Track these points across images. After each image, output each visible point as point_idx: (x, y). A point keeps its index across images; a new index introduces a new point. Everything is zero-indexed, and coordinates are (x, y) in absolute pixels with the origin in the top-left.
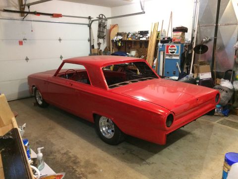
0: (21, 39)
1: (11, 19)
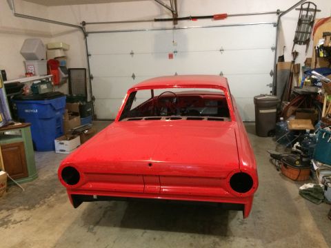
0: (171, 52)
1: (162, 29)
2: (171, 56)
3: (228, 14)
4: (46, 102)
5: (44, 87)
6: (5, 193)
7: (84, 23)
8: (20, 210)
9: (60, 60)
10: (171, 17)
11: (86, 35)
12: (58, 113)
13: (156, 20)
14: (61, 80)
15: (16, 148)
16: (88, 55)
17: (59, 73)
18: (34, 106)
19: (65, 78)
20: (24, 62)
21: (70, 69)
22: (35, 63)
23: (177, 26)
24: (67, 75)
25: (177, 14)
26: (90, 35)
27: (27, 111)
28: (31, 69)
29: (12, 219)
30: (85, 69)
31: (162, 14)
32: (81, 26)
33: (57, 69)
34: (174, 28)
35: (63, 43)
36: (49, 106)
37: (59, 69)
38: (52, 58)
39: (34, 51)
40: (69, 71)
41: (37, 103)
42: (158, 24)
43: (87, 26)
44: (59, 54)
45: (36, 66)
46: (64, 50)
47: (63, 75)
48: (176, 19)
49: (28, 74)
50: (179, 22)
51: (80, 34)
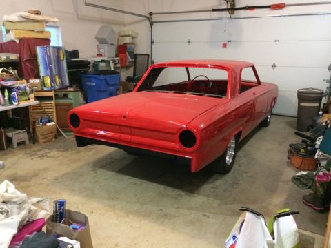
2: (225, 46)
3: (287, 3)
4: (102, 77)
5: (103, 65)
6: (54, 139)
7: (151, 14)
8: (58, 151)
9: (128, 46)
10: (229, 7)
11: (152, 24)
12: (112, 88)
13: (214, 10)
14: (127, 63)
15: (67, 107)
16: (152, 43)
17: (126, 57)
18: (93, 79)
19: (132, 62)
20: (98, 46)
21: (136, 54)
22: (106, 47)
23: (233, 16)
24: (133, 60)
25: (234, 5)
26: (155, 24)
27: (88, 83)
28: (102, 51)
29: (48, 155)
30: (148, 55)
31: (220, 5)
32: (148, 16)
33: (125, 53)
34: (231, 18)
35: (132, 31)
36: (103, 81)
37: (127, 53)
38: (122, 43)
39: (105, 37)
40: (135, 56)
41: (95, 78)
42: (216, 14)
43: (153, 17)
44: (128, 40)
45: (106, 49)
46: (133, 37)
47: (130, 59)
48: (233, 9)
49: (99, 55)
50: (236, 12)
51: (147, 23)
